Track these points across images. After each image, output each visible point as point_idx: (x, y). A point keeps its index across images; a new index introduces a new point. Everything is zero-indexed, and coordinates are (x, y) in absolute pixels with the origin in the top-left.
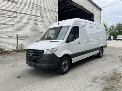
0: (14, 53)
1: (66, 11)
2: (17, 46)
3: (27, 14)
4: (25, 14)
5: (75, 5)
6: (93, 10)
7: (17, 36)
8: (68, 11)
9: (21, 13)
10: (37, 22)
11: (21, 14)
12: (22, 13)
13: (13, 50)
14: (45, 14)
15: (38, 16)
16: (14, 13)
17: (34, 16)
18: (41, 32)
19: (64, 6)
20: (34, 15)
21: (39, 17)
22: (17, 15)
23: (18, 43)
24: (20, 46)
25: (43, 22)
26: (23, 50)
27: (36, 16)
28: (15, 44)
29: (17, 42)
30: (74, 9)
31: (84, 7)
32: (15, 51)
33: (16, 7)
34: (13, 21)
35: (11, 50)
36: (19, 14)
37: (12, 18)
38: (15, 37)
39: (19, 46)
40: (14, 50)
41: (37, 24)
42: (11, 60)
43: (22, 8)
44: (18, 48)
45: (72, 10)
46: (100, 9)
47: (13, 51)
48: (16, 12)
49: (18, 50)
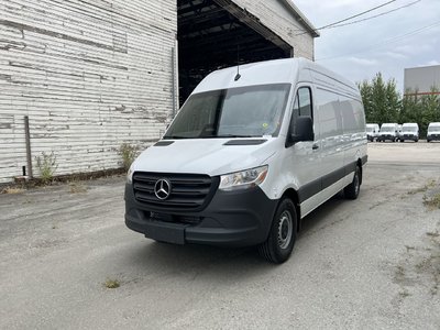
0: (17, 190)
1: (197, 33)
2: (25, 164)
3: (65, 37)
4: (54, 34)
5: (233, 11)
6: (289, 34)
7: (27, 124)
8: (204, 32)
9: (38, 30)
10: (103, 70)
11: (42, 35)
12: (45, 32)
13: (11, 180)
14: (131, 38)
15: (105, 47)
16: (11, 29)
17: (90, 47)
18: (117, 109)
19: (192, 13)
20: (91, 43)
21: (110, 48)
22: (27, 37)
23: (29, 152)
24: (39, 165)
25: (126, 69)
26: (51, 180)
27: (99, 45)
28: (18, 155)
29: (28, 147)
30: (227, 26)
31: (262, 21)
32: (18, 182)
33: (19, 7)
34: (11, 64)
35: (5, 180)
36: (33, 33)
37: (7, 48)
38: (20, 126)
39: (34, 163)
40: (16, 180)
41: (102, 78)
42: (23, 219)
43: (44, 12)
44: (31, 171)
45: (218, 29)
46: (313, 34)
47: (10, 184)
48: (22, 27)
49: (32, 179)
